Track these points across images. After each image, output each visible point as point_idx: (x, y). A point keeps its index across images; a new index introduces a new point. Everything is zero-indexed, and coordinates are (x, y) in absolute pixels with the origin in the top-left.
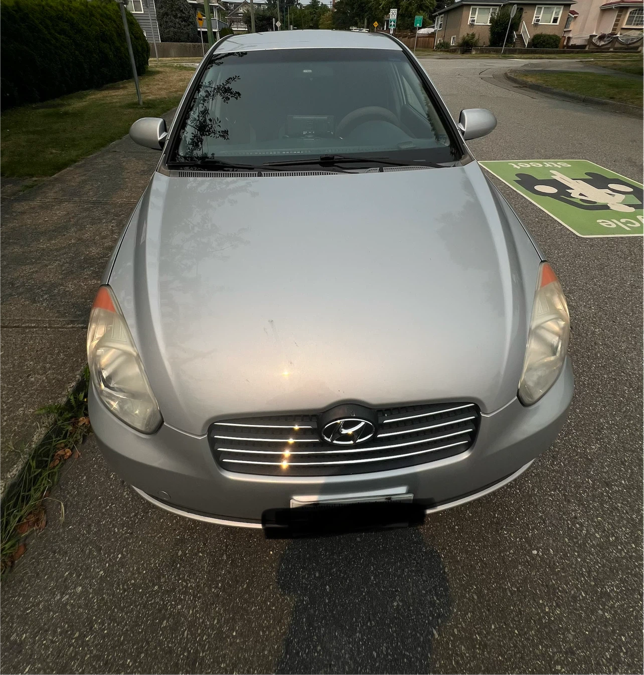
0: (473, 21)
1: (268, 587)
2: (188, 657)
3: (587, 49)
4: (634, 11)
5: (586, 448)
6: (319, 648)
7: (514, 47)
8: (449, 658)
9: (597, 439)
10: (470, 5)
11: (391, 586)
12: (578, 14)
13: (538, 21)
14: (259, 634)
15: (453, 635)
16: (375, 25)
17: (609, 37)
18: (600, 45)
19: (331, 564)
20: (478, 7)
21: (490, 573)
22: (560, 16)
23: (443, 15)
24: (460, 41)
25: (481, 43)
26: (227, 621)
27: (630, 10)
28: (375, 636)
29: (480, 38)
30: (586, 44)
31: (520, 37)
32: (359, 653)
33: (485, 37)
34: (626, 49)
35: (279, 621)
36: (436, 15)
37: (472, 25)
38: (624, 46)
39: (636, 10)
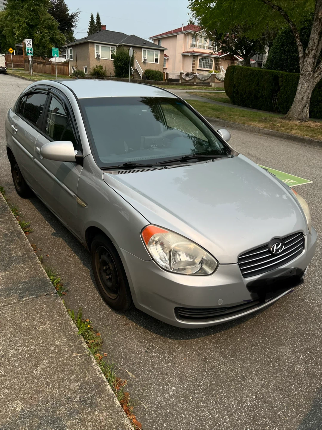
0: (99, 56)
1: (247, 348)
2: (240, 378)
3: (180, 82)
4: (201, 58)
5: (310, 269)
6: (278, 353)
7: (134, 78)
8: (315, 335)
9: (312, 265)
10: (94, 43)
11: (285, 329)
12: (169, 57)
13: (145, 60)
14: (257, 360)
15: (311, 330)
16: (10, 51)
17: (191, 75)
18: (188, 80)
19: (262, 333)
20: (100, 46)
21: (309, 312)
22: (159, 58)
23: (72, 48)
24: (92, 71)
25: (108, 74)
26: (243, 363)
27: (199, 58)
28: (291, 342)
29: (107, 70)
30: (179, 78)
31: (136, 70)
32: (291, 348)
33: (110, 69)
34: (203, 83)
35: (260, 354)
36: (66, 48)
37: (98, 59)
38: (201, 81)
39: (202, 58)
